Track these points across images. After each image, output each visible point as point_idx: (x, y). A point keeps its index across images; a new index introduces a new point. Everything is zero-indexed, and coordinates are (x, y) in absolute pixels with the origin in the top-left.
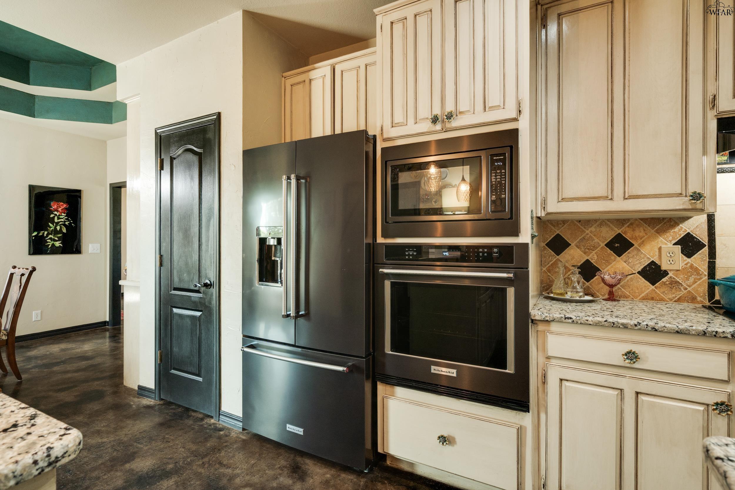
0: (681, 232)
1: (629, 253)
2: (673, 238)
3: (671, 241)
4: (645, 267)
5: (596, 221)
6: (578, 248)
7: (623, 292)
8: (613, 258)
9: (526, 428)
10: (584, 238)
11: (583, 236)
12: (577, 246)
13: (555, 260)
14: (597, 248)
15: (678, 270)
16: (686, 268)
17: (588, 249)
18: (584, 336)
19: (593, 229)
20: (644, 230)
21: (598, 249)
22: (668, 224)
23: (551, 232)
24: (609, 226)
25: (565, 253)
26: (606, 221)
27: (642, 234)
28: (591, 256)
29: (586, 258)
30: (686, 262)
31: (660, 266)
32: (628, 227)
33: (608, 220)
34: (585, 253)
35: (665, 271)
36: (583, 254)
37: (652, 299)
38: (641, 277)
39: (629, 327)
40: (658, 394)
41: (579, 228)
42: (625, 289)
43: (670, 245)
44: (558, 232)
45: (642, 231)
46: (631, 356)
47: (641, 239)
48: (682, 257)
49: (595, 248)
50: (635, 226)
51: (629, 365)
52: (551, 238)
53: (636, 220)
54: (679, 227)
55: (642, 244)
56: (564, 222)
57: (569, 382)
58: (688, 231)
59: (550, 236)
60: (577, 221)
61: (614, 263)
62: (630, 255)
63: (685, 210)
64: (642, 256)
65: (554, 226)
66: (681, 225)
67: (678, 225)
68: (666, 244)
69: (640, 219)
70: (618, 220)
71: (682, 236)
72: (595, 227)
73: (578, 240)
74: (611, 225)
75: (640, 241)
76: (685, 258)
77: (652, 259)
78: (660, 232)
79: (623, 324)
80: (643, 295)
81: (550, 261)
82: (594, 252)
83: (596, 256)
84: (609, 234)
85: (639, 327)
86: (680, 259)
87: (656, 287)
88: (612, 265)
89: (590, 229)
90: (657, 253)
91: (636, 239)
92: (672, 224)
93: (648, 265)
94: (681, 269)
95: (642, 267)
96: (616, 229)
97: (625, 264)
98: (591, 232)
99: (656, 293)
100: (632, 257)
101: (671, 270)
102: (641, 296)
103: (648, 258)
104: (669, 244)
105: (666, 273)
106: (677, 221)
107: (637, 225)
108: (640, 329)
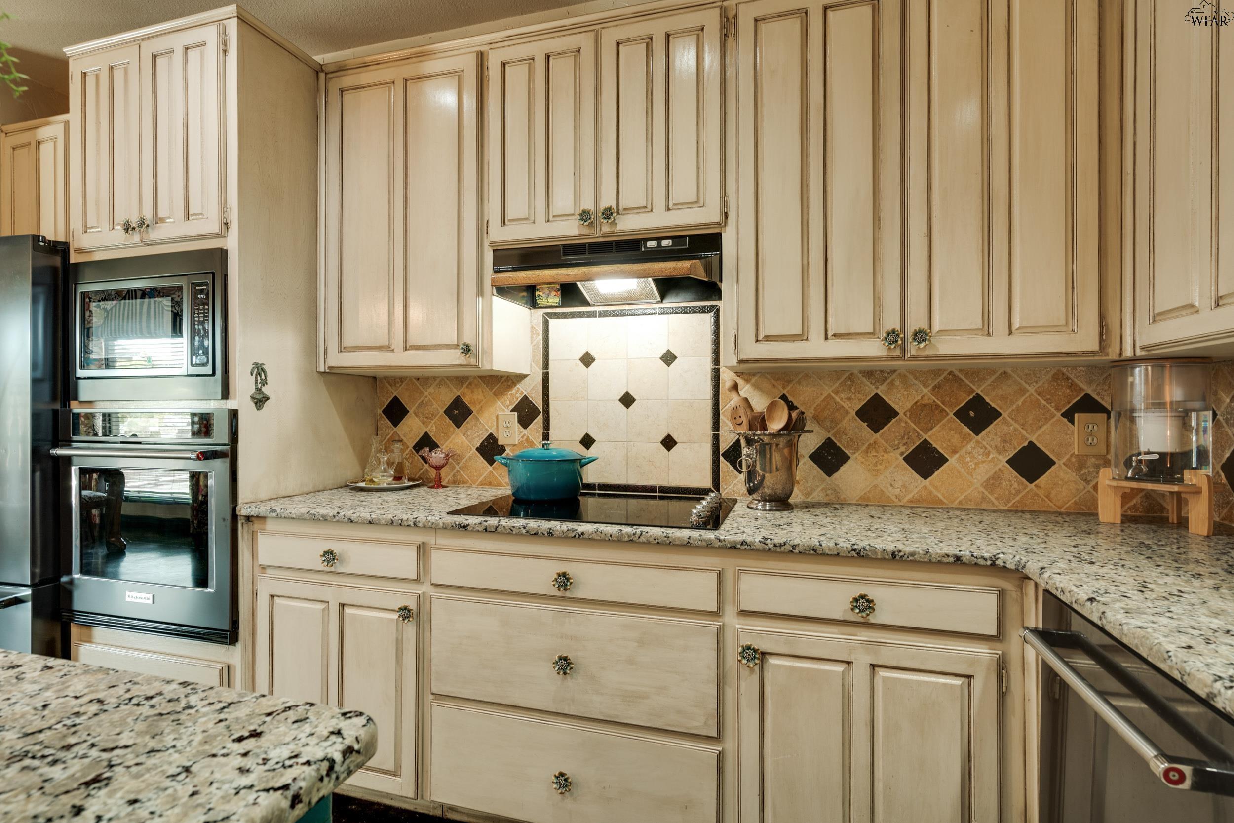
0: (518, 395)
1: (467, 423)
2: (511, 403)
3: (508, 407)
4: (483, 442)
5: (435, 378)
6: (416, 416)
7: (461, 475)
8: (451, 429)
9: (235, 667)
10: (422, 402)
11: (422, 399)
12: (415, 413)
13: (392, 433)
14: (435, 416)
15: (515, 445)
16: (522, 442)
17: (427, 418)
18: (294, 535)
19: (431, 390)
20: (483, 392)
21: (437, 417)
22: (505, 383)
23: (387, 393)
24: (448, 386)
25: (403, 424)
26: (445, 379)
27: (480, 397)
28: (429, 427)
29: (425, 430)
30: (522, 434)
31: (497, 440)
32: (467, 387)
33: (448, 378)
34: (423, 423)
35: (503, 446)
36: (422, 425)
37: (490, 484)
38: (479, 455)
39: (329, 519)
40: (359, 604)
41: (418, 388)
42: (463, 471)
43: (508, 412)
44: (395, 394)
45: (481, 393)
46: (330, 556)
47: (479, 403)
48: (519, 428)
49: (434, 415)
50: (473, 386)
51: (327, 569)
52: (388, 402)
53: (475, 378)
54: (516, 388)
55: (481, 410)
56: (402, 379)
57: (281, 598)
58: (525, 393)
59: (387, 400)
60: (415, 378)
61: (453, 436)
62: (469, 426)
63: (461, 366)
64: (481, 426)
65: (391, 385)
66: (518, 386)
67: (515, 385)
68: (504, 411)
69: (480, 377)
70: (457, 378)
71: (519, 399)
72: (434, 388)
73: (416, 405)
74: (450, 384)
75: (478, 407)
76: (522, 429)
77: (490, 431)
78: (499, 394)
79: (323, 516)
80: (481, 479)
81: (387, 435)
82: (433, 422)
83: (434, 428)
84: (447, 397)
85: (337, 518)
86: (517, 430)
87: (493, 469)
88: (451, 439)
89: (429, 390)
90: (495, 423)
91: (474, 403)
92: (509, 383)
93: (486, 439)
94: (517, 443)
95: (481, 442)
96: (455, 390)
97: (464, 437)
98: (430, 394)
99: (494, 475)
100: (471, 429)
101: (508, 445)
102: (479, 480)
103: (486, 429)
104: (506, 410)
105: (502, 450)
106: (514, 380)
107: (476, 385)
108: (338, 521)
